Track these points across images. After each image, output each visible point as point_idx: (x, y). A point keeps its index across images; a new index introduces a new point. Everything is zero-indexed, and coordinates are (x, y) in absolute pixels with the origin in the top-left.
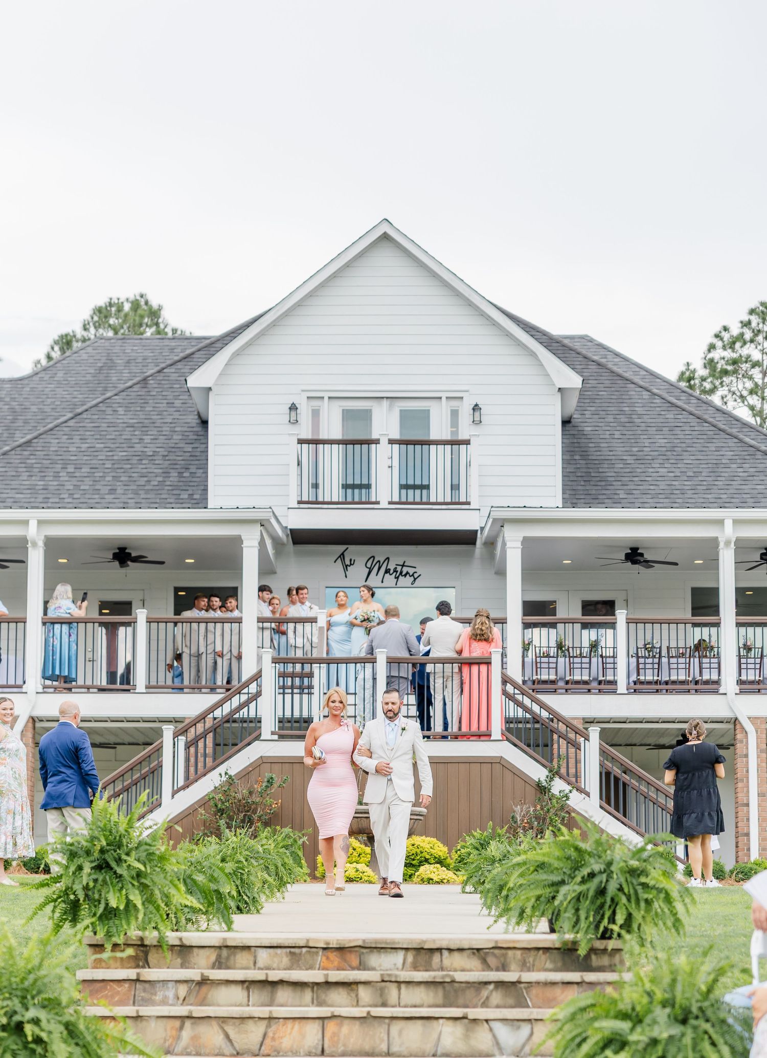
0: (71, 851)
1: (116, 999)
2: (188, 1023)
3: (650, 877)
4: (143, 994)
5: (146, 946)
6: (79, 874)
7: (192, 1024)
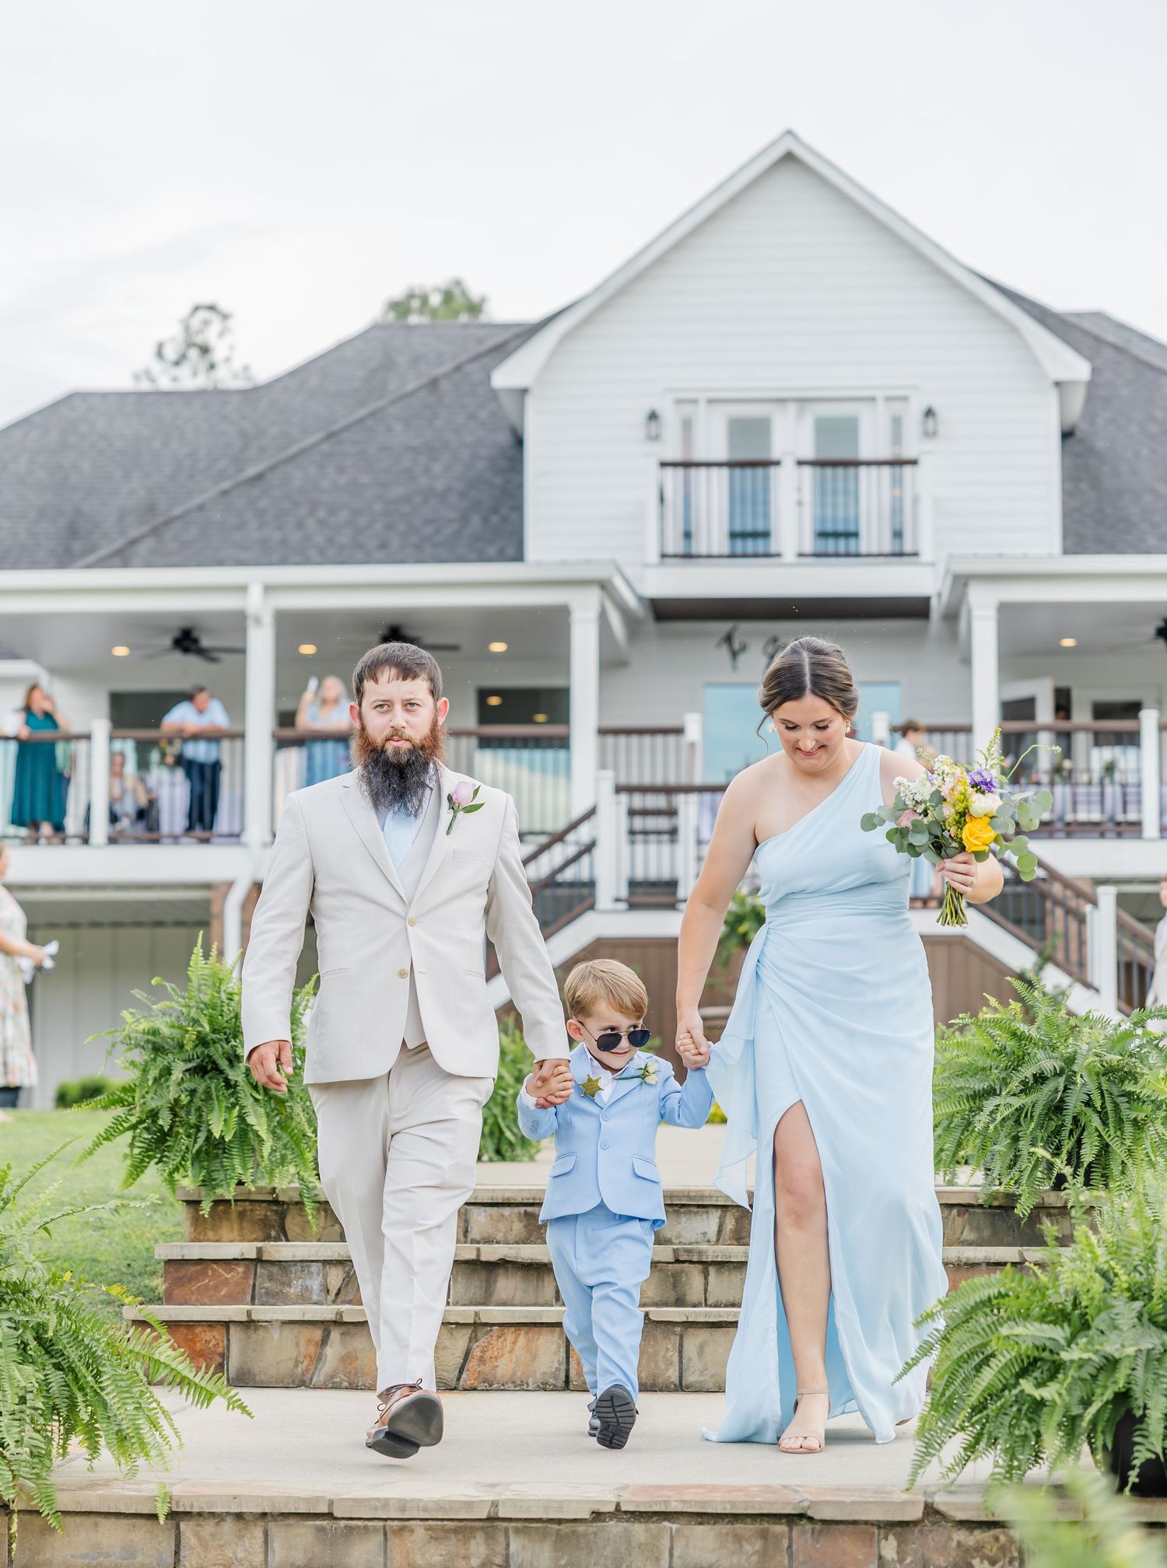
0: (154, 1043)
1: (223, 1293)
2: (335, 1334)
3: (1142, 1082)
4: (267, 1285)
5: (283, 1203)
6: (167, 1080)
7: (342, 1334)
